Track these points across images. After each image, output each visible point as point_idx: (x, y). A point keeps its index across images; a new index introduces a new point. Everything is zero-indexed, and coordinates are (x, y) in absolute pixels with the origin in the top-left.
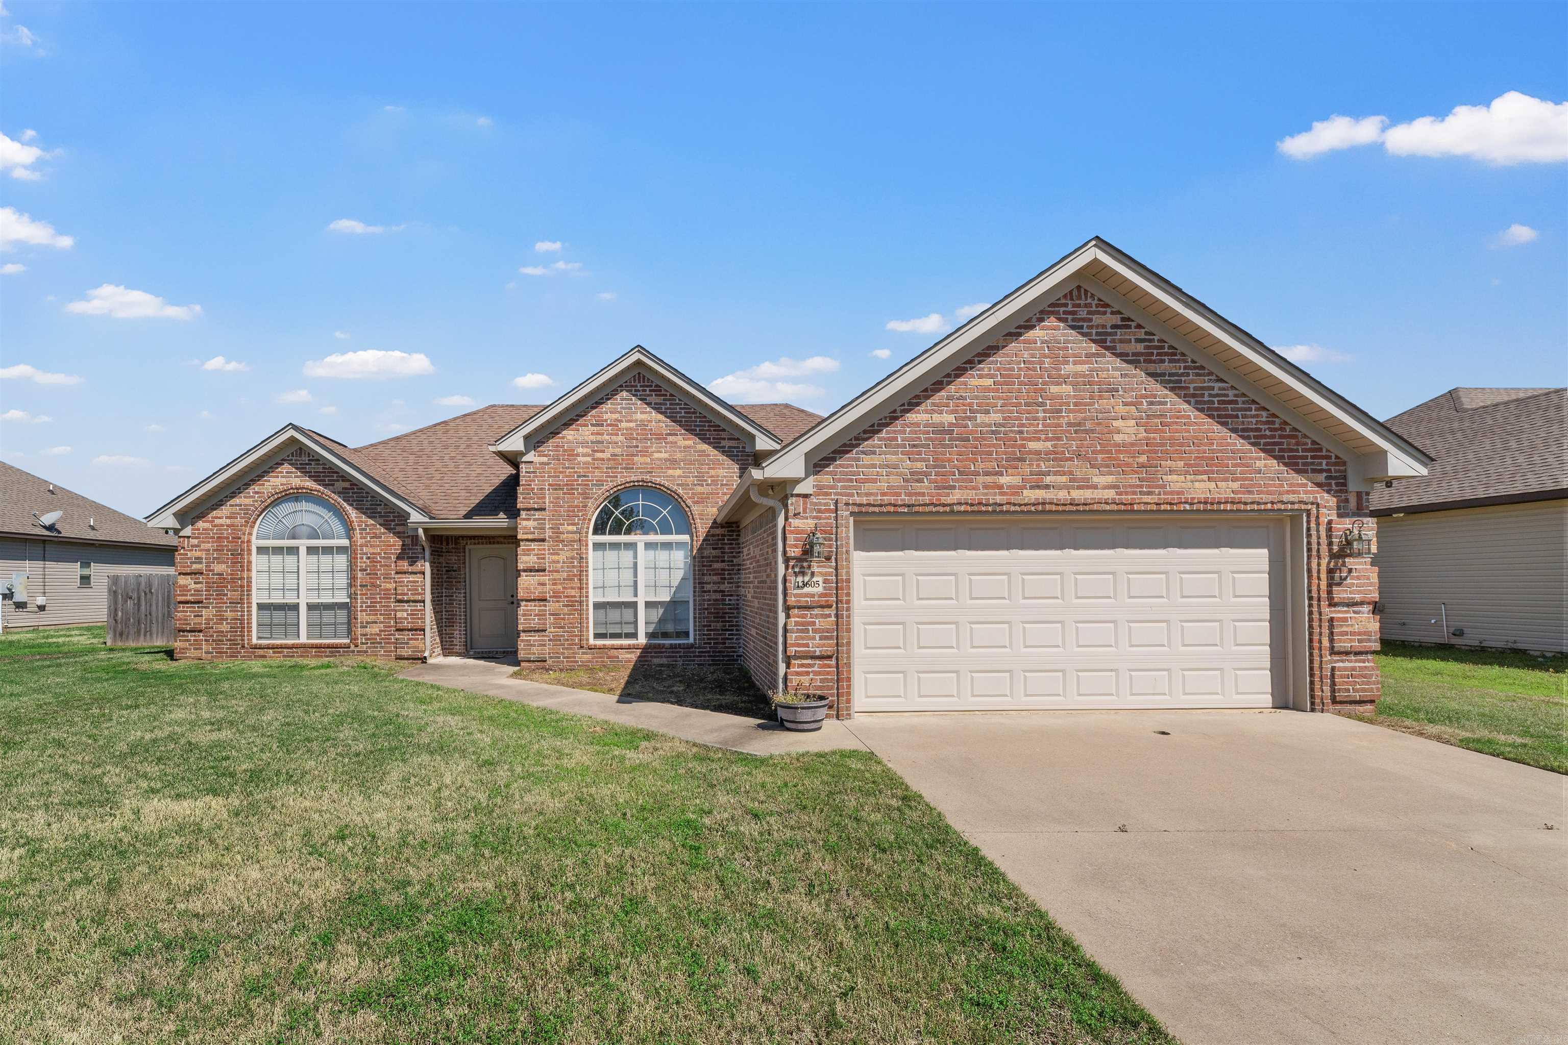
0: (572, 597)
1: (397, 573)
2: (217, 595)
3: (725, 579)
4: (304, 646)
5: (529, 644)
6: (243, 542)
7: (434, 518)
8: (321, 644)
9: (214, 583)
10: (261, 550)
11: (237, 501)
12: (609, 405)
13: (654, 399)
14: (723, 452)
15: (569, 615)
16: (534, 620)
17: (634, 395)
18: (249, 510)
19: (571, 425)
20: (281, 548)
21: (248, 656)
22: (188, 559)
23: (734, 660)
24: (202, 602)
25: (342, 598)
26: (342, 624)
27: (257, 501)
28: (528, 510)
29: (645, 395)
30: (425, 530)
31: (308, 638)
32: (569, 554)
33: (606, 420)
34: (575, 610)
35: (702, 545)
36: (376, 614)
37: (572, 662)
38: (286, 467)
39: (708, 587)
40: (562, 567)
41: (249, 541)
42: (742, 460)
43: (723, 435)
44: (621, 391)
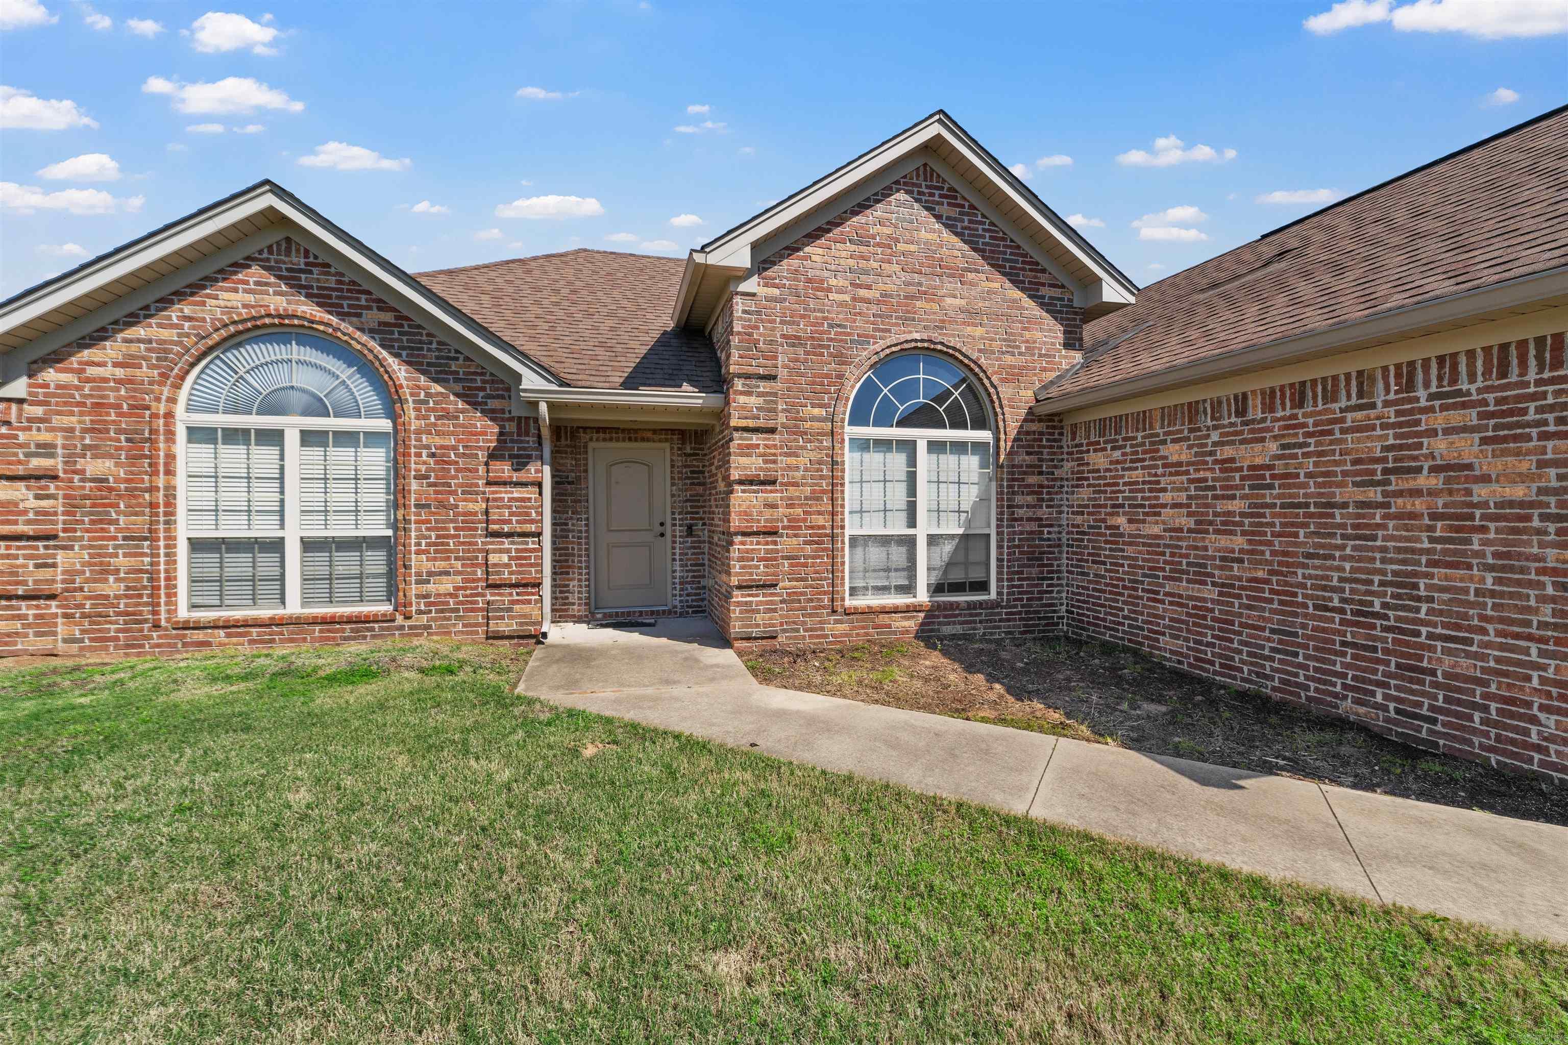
0: (819, 527)
1: (489, 483)
2: (92, 522)
3: (1043, 500)
4: (296, 621)
5: (749, 609)
6: (155, 416)
7: (569, 385)
8: (333, 617)
9: (84, 497)
10: (197, 434)
11: (139, 332)
12: (879, 211)
13: (945, 210)
14: (1042, 305)
15: (814, 557)
16: (758, 567)
17: (917, 200)
18: (170, 351)
19: (818, 237)
20: (246, 432)
21: (169, 645)
22: (20, 446)
23: (1053, 624)
24: (55, 537)
25: (378, 528)
26: (376, 576)
27: (188, 335)
28: (748, 376)
29: (933, 202)
30: (551, 406)
31: (304, 604)
32: (814, 456)
33: (874, 237)
34: (824, 550)
35: (1012, 447)
36: (449, 558)
37: (818, 637)
38: (255, 273)
39: (1020, 512)
40: (804, 477)
41: (169, 415)
42: (1068, 319)
43: (1043, 278)
44: (898, 191)
